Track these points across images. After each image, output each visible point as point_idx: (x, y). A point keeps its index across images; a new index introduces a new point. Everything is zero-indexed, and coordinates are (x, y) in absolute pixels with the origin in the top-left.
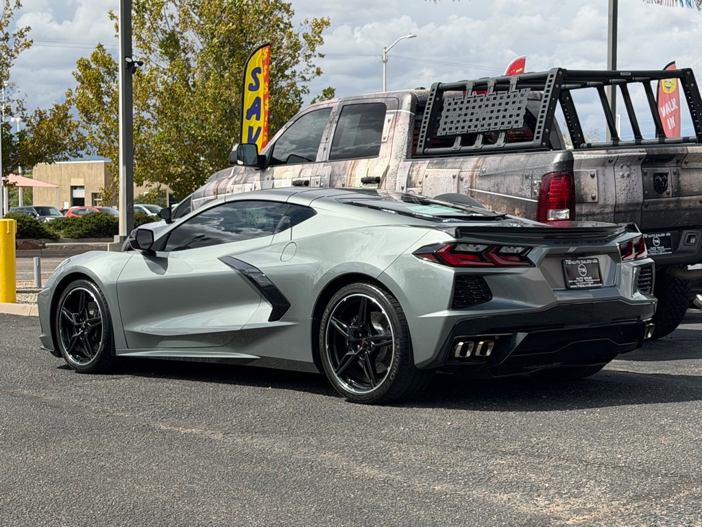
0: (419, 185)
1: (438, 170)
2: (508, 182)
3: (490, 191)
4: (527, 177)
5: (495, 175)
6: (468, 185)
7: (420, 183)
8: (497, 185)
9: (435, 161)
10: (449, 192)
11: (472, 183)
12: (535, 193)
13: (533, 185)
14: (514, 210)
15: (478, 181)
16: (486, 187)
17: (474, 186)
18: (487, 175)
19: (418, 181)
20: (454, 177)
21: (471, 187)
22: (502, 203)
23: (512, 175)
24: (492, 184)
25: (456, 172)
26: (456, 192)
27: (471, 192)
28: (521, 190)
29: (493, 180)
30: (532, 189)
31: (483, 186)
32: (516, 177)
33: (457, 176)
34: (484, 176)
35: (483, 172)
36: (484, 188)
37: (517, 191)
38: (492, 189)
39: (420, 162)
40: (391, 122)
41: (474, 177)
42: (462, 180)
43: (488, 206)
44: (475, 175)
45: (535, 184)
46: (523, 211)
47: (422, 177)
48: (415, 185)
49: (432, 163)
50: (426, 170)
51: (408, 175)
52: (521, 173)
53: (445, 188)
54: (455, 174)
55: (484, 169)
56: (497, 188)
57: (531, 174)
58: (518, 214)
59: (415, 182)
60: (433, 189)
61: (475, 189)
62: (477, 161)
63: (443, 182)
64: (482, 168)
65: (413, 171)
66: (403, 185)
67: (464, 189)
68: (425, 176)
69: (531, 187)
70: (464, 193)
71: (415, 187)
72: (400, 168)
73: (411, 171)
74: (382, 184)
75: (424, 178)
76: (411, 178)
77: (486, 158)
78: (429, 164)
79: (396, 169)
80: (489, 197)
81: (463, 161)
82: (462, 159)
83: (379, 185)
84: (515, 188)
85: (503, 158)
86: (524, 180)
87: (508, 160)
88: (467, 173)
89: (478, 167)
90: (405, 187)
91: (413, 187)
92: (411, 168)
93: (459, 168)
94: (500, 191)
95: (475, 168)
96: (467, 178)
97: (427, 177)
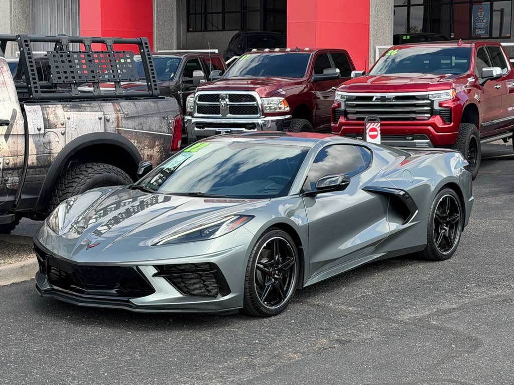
0: (61, 126)
1: (80, 113)
2: (150, 122)
3: (135, 129)
4: (164, 118)
5: (138, 117)
6: (115, 125)
7: (62, 125)
8: (141, 125)
9: (68, 106)
10: (97, 131)
11: (118, 123)
12: (171, 129)
13: (169, 124)
14: (155, 143)
15: (124, 122)
16: (131, 127)
17: (120, 125)
18: (132, 117)
19: (59, 123)
20: (100, 119)
21: (118, 126)
22: (145, 138)
23: (152, 117)
24: (136, 124)
25: (100, 114)
26: (103, 131)
27: (118, 130)
28: (160, 127)
29: (137, 121)
30: (168, 126)
31: (128, 126)
32: (156, 118)
33: (103, 118)
34: (128, 118)
35: (127, 115)
36: (129, 127)
37: (157, 128)
38: (137, 128)
41: (120, 119)
42: (108, 121)
43: (133, 141)
44: (120, 117)
45: (170, 123)
46: (162, 142)
47: (63, 119)
48: (56, 126)
49: (65, 107)
50: (65, 113)
51: (44, 118)
52: (158, 115)
53: (92, 128)
54: (100, 116)
55: (126, 112)
56: (141, 126)
57: (166, 116)
58: (158, 145)
59: (56, 124)
60: (78, 130)
61: (122, 128)
62: (114, 106)
63: (89, 123)
64: (124, 111)
65: (48, 114)
66: (39, 127)
67: (112, 128)
68: (66, 118)
69: (168, 125)
70: (112, 132)
71: (56, 128)
72: (29, 111)
73: (46, 114)
74: (12, 126)
75: (67, 120)
76: (49, 120)
77: (119, 103)
78: (63, 107)
79: (21, 112)
80: (134, 133)
81: (99, 106)
82: (96, 104)
83: (8, 128)
84: (155, 126)
85: (134, 104)
86: (162, 120)
87: (141, 104)
88: (112, 116)
89: (119, 111)
90: (43, 129)
91: (53, 128)
92: (44, 112)
93: (101, 112)
94: (144, 128)
95: (117, 111)
96: (114, 120)
97: (69, 119)
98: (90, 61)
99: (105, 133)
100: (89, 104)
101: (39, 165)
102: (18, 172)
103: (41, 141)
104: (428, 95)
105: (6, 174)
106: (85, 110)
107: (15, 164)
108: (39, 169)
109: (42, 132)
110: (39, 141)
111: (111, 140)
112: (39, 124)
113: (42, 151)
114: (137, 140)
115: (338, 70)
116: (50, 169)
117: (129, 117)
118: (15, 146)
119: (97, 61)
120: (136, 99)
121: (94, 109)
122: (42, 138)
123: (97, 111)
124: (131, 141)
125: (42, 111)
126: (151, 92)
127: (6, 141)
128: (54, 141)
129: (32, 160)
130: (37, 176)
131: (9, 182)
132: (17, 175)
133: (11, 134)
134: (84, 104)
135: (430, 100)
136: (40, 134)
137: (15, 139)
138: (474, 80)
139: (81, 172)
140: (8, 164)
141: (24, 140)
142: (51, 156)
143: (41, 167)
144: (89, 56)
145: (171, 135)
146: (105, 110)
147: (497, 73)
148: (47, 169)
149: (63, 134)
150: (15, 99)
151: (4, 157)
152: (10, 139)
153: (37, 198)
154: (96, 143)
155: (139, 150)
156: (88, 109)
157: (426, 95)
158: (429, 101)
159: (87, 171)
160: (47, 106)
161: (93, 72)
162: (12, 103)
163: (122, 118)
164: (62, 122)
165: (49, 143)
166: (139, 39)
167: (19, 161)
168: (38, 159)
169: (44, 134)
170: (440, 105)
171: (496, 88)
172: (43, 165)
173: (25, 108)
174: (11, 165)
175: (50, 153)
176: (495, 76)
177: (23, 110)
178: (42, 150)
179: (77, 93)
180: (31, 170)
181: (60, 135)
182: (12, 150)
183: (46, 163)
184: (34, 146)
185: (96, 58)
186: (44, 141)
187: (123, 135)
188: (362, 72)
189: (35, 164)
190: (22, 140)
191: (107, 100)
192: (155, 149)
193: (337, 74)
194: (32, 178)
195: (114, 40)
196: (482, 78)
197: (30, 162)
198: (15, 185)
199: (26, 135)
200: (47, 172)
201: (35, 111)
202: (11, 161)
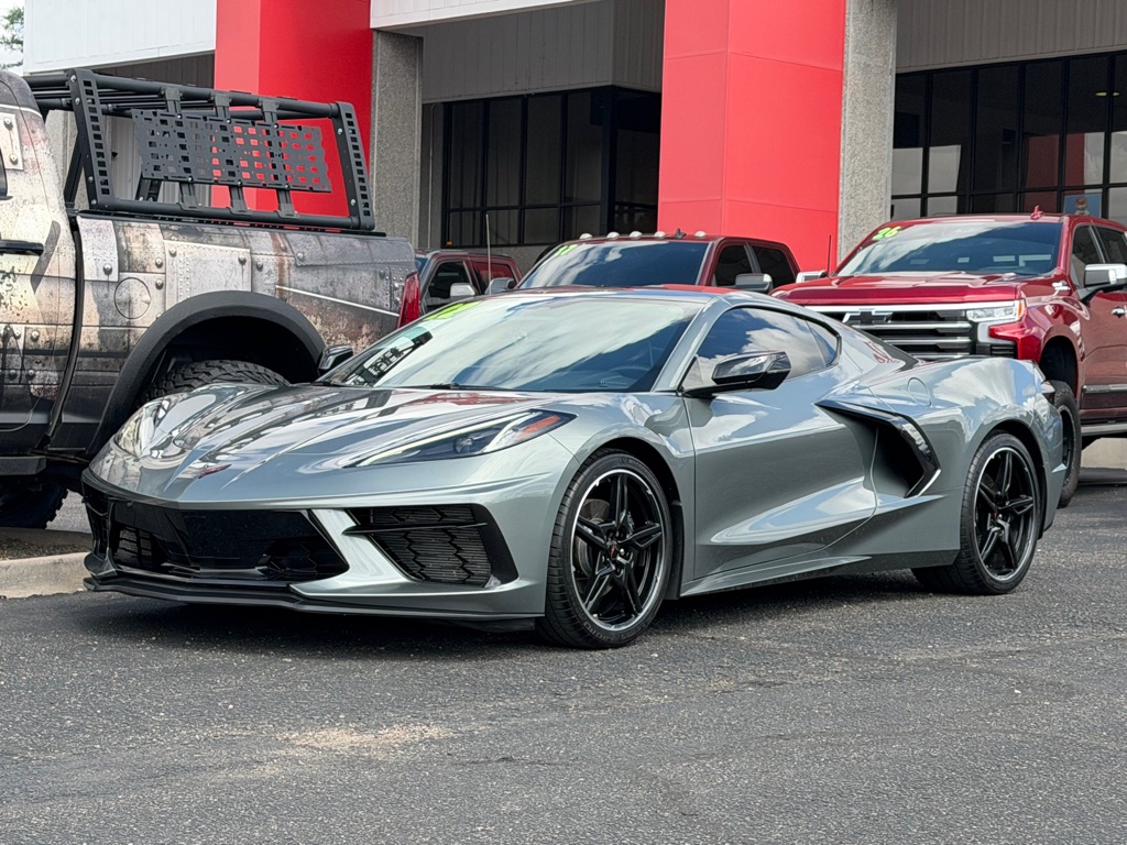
0: (156, 269)
1: (198, 245)
2: (351, 280)
3: (318, 293)
4: (382, 276)
5: (327, 267)
6: (275, 278)
7: (159, 266)
8: (331, 285)
9: (173, 227)
10: (234, 289)
11: (281, 276)
12: (397, 303)
13: (392, 290)
14: (360, 328)
15: (294, 275)
16: (310, 286)
17: (286, 281)
18: (312, 266)
19: (152, 262)
20: (242, 262)
21: (281, 283)
22: (340, 314)
23: (357, 271)
24: (320, 281)
25: (243, 253)
26: (247, 288)
27: (281, 291)
28: (374, 295)
29: (324, 276)
30: (392, 295)
31: (304, 285)
32: (364, 274)
33: (249, 260)
34: (303, 266)
35: (302, 260)
36: (306, 287)
38: (322, 290)
39: (133, 224)
40: (15, 129)
41: (286, 267)
42: (260, 268)
43: (313, 318)
44: (286, 262)
45: (396, 289)
46: (377, 329)
47: (161, 255)
48: (144, 268)
49: (167, 229)
50: (166, 242)
51: (119, 248)
52: (371, 269)
53: (223, 280)
54: (242, 257)
55: (300, 255)
56: (331, 289)
57: (388, 272)
58: (367, 335)
59: (145, 264)
60: (193, 280)
61: (290, 287)
62: (274, 238)
63: (218, 268)
64: (295, 252)
65: (127, 240)
66: (107, 266)
67: (267, 285)
68: (168, 253)
69: (391, 292)
70: (266, 293)
71: (145, 272)
72: (87, 231)
73: (123, 239)
74: (49, 257)
75: (168, 257)
76: (129, 254)
77: (284, 234)
78: (162, 230)
79: (69, 231)
80: (315, 303)
81: (241, 234)
82: (236, 231)
83: (39, 261)
84: (363, 291)
85: (319, 239)
86: (379, 280)
87: (333, 243)
88: (268, 259)
89: (285, 250)
90: (115, 271)
91: (138, 272)
92: (121, 234)
93: (246, 247)
94: (338, 293)
95: (279, 250)
96: (272, 268)
97: (173, 255)
98: (226, 139)
99: (252, 294)
100: (220, 229)
101: (104, 350)
102: (56, 361)
103: (111, 298)
104: (966, 310)
105: (31, 362)
106: (210, 241)
107: (51, 343)
108: (103, 360)
109: (114, 277)
110: (106, 296)
111: (265, 310)
112: (108, 261)
113: (112, 320)
114: (322, 318)
115: (767, 278)
116: (127, 361)
117: (307, 266)
118: (54, 301)
119: (240, 141)
120: (323, 231)
121: (231, 241)
122: (112, 292)
123: (236, 246)
124: (308, 318)
125: (116, 232)
126: (355, 220)
127: (35, 290)
128: (139, 299)
129: (89, 336)
130: (100, 374)
131: (36, 381)
132: (54, 368)
133: (46, 274)
134: (207, 228)
135: (971, 322)
136: (108, 282)
137: (53, 287)
138: (1066, 288)
139: (196, 376)
140: (35, 340)
141: (73, 291)
142: (132, 333)
143: (109, 355)
144: (224, 128)
145: (397, 315)
146: (253, 245)
147: (1119, 277)
148: (121, 360)
149: (159, 287)
150: (57, 202)
151: (27, 323)
152: (43, 285)
153: (98, 424)
154: (231, 314)
155: (325, 341)
156: (217, 239)
157: (961, 310)
158: (966, 325)
159: (208, 374)
160: (126, 224)
161: (230, 162)
162: (51, 210)
163: (290, 265)
164: (159, 261)
165: (129, 303)
166: (334, 106)
167: (59, 336)
168: (101, 335)
169: (119, 283)
170: (992, 333)
171: (1116, 314)
172: (113, 352)
173: (79, 223)
174: (41, 343)
175: (129, 325)
176: (1112, 283)
177: (74, 227)
178: (111, 316)
179: (194, 205)
180: (87, 359)
181: (152, 288)
182: (47, 310)
183: (120, 348)
184: (95, 306)
185: (239, 135)
186: (118, 297)
187: (290, 301)
188: (820, 273)
189: (96, 348)
190: (68, 291)
191: (260, 226)
192: (359, 342)
193: (765, 285)
194: (86, 377)
195: (280, 101)
196: (1086, 286)
197: (83, 342)
198: (49, 390)
199: (79, 281)
200: (121, 367)
201: (99, 231)
202: (44, 335)
